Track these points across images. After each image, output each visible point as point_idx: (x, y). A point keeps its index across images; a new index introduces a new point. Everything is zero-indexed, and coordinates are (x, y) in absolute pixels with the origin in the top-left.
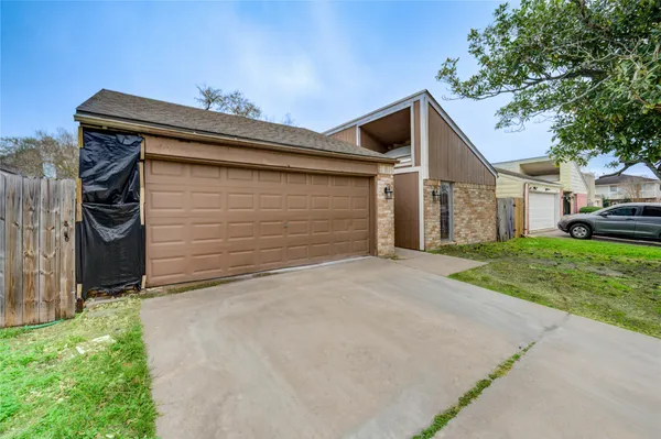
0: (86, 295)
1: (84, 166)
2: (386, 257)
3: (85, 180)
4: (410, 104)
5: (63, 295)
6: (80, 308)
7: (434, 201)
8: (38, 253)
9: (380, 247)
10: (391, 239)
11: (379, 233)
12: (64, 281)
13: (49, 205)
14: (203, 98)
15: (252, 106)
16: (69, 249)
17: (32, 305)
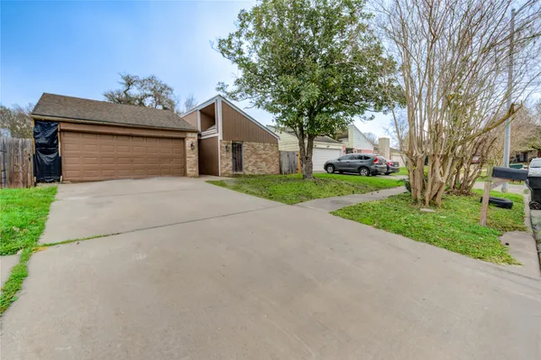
0: (38, 181)
1: (35, 134)
2: (191, 177)
3: (36, 138)
4: (214, 101)
5: (29, 181)
6: (35, 185)
7: (227, 151)
8: (20, 164)
9: (188, 172)
10: (196, 169)
11: (187, 166)
12: (29, 175)
13: (22, 148)
14: (124, 82)
15: (166, 86)
16: (31, 164)
17: (18, 183)
